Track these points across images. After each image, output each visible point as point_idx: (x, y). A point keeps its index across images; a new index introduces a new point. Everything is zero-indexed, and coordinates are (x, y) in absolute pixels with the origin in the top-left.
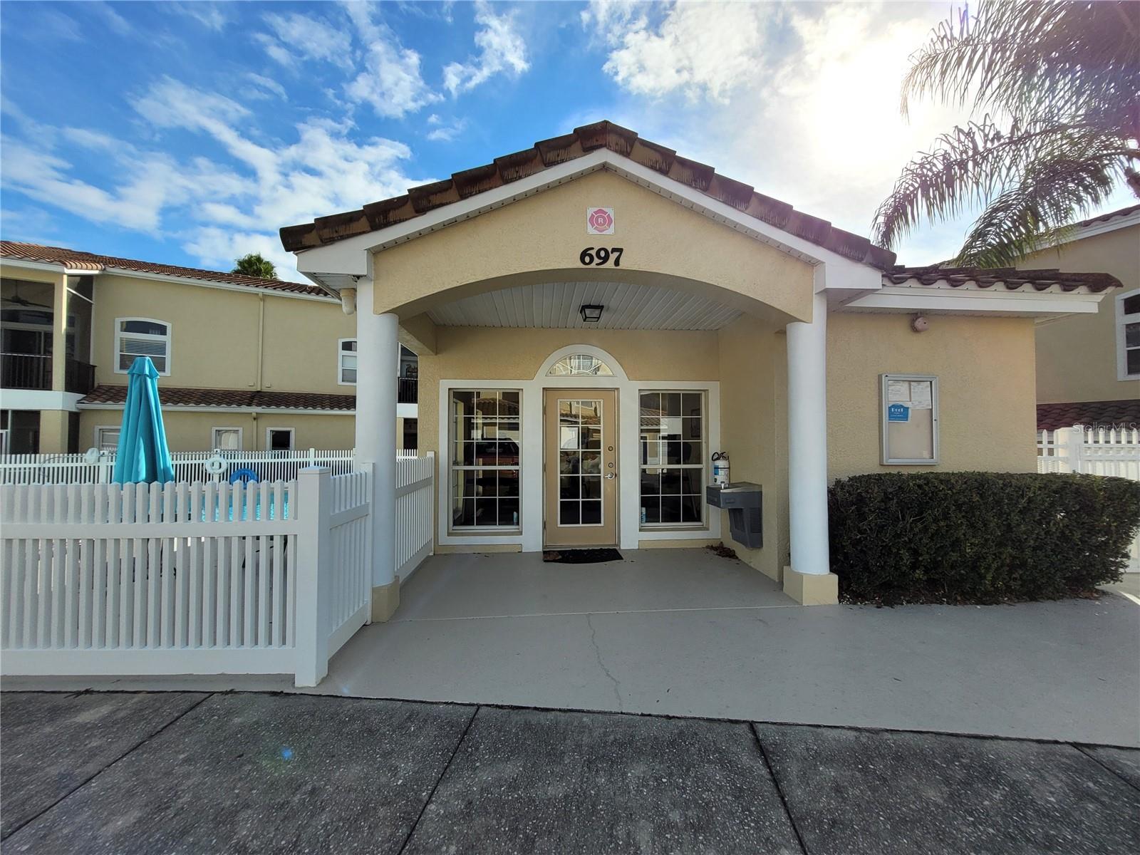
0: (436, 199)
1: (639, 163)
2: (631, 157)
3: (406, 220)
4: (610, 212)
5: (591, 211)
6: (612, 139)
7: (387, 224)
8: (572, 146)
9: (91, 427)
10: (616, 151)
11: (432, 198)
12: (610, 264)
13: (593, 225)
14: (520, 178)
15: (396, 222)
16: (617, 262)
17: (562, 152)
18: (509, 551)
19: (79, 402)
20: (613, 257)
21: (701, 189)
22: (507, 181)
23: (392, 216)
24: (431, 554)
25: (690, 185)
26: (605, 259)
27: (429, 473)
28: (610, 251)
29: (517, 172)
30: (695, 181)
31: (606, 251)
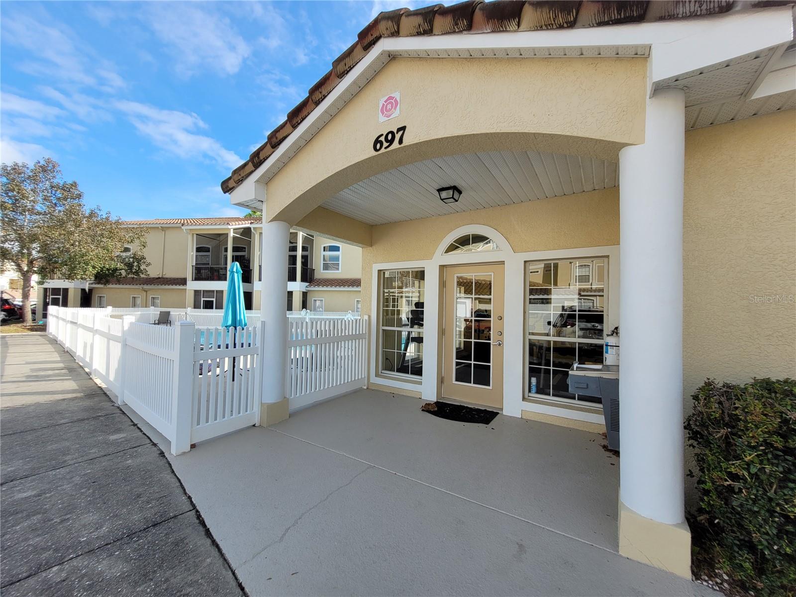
0: (280, 135)
1: (407, 36)
2: (401, 34)
3: (270, 156)
4: (397, 95)
5: (382, 101)
6: (382, 26)
7: (261, 163)
8: (355, 50)
9: (311, 299)
10: (389, 36)
11: (278, 135)
12: (396, 145)
13: (383, 113)
14: (325, 97)
15: (265, 159)
16: (401, 142)
17: (347, 60)
18: (413, 396)
19: (307, 287)
20: (398, 137)
21: (464, 30)
22: (317, 103)
23: (262, 156)
24: (365, 388)
25: (454, 32)
26: (391, 142)
27: (363, 330)
28: (395, 132)
29: (321, 93)
30: (457, 24)
31: (392, 133)
